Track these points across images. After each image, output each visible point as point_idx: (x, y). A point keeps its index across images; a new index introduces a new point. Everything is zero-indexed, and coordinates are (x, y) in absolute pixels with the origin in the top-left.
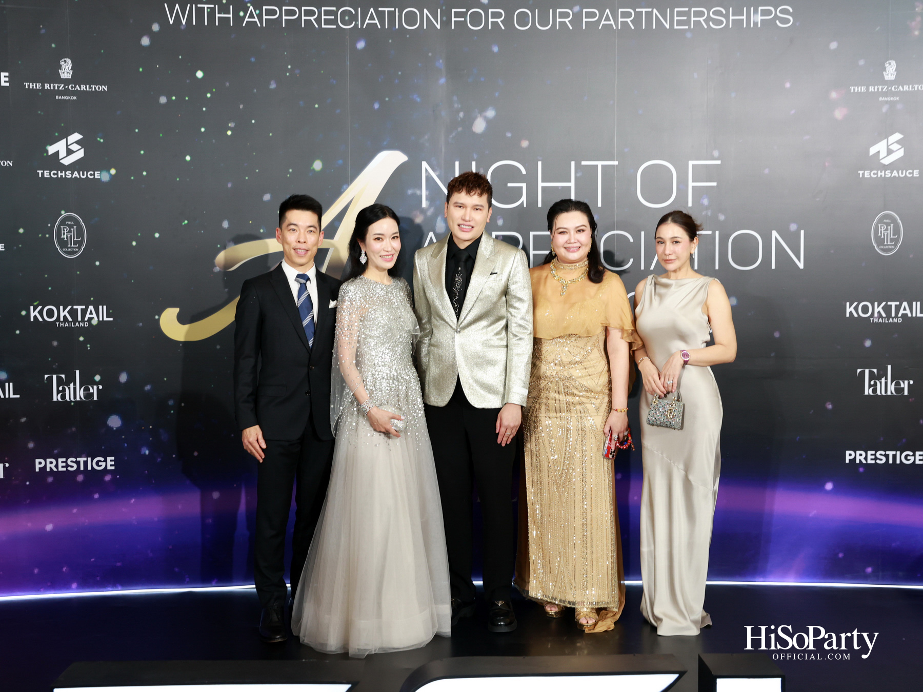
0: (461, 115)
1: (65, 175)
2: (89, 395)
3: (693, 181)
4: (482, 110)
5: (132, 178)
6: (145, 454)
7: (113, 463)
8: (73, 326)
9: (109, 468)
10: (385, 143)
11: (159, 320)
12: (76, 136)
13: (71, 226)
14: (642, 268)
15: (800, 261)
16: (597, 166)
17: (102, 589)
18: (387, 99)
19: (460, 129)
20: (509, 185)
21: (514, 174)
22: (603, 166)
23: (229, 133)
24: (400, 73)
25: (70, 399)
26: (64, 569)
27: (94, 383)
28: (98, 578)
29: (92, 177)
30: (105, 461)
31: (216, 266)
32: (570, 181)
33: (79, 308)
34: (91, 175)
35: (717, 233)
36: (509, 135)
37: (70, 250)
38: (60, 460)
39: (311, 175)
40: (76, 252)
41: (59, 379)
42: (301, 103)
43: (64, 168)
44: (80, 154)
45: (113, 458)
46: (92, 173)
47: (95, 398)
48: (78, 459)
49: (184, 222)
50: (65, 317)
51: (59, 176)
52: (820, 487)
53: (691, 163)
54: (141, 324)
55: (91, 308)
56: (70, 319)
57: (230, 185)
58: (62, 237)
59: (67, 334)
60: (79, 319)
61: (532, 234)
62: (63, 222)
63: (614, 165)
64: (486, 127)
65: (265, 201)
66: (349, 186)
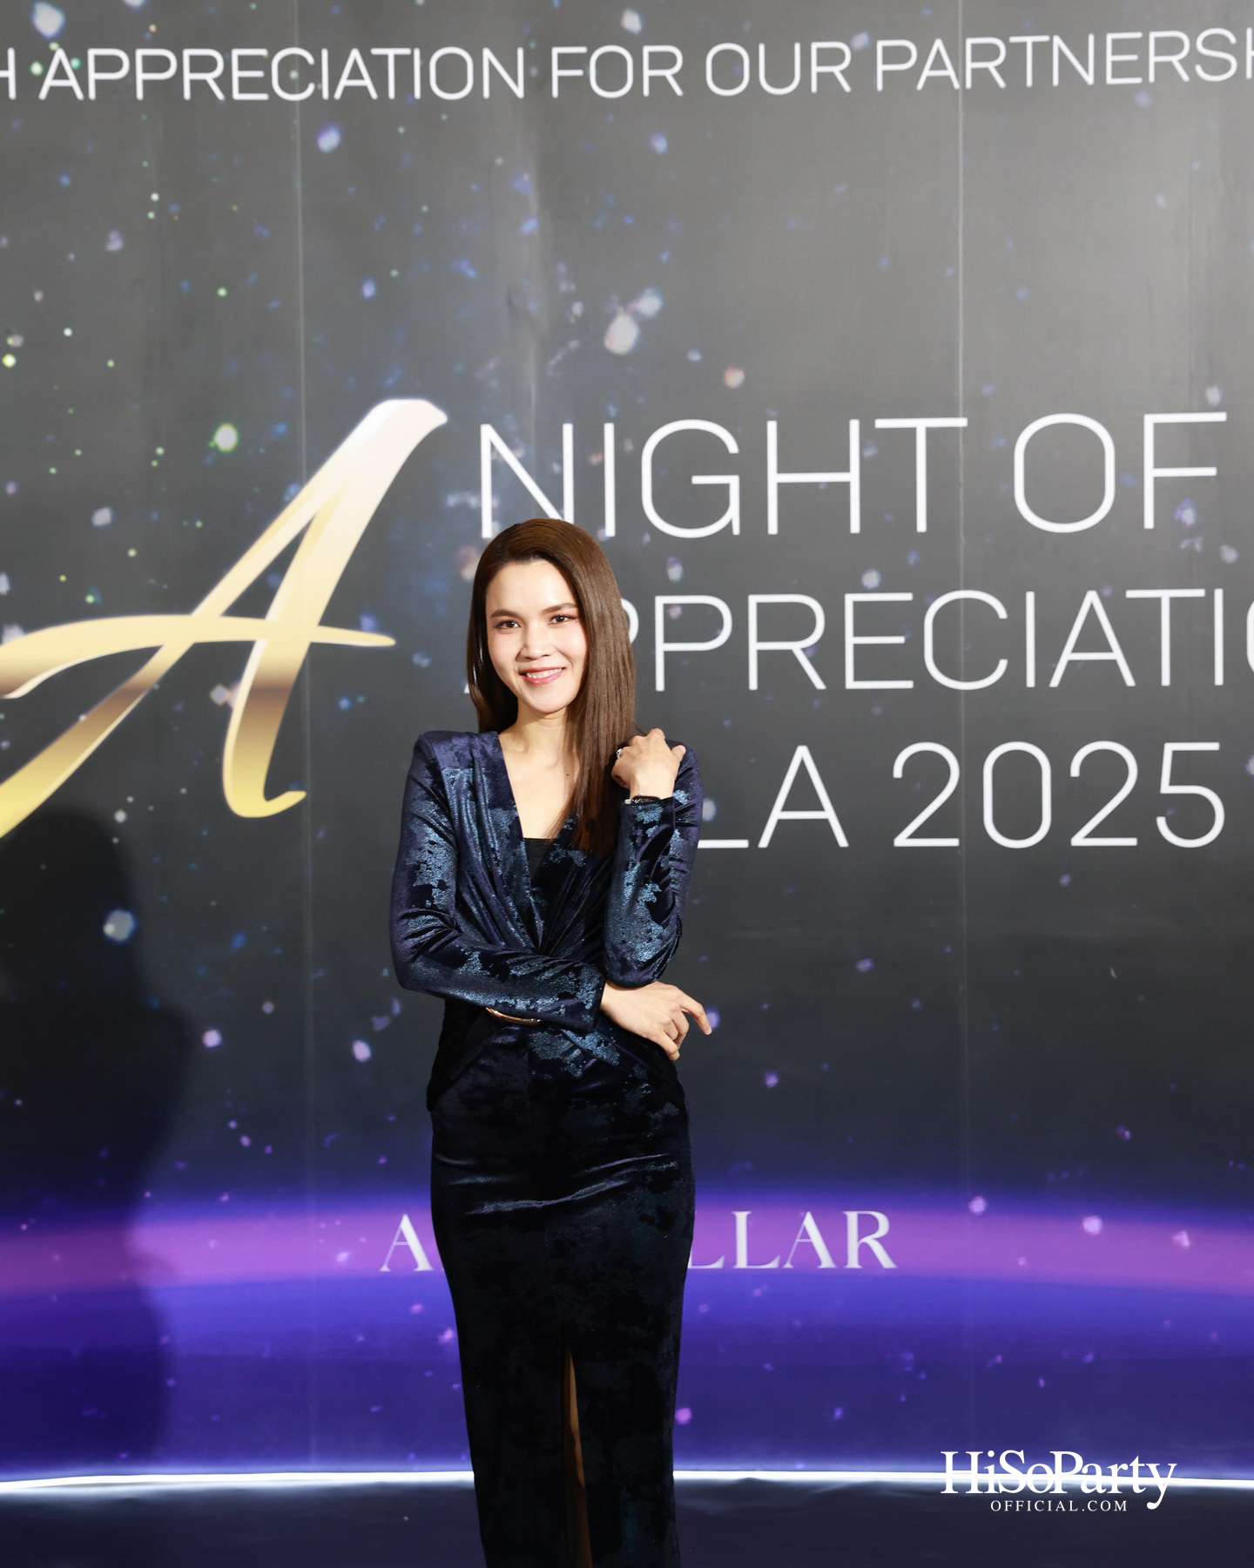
0: (577, 309)
3: (1156, 466)
4: (629, 297)
14: (1031, 682)
16: (913, 431)
18: (394, 273)
19: (574, 344)
20: (697, 480)
21: (706, 453)
22: (931, 432)
23: (9, 361)
24: (425, 209)
32: (846, 469)
35: (1218, 594)
36: (695, 357)
39: (208, 461)
42: (185, 284)
53: (1150, 420)
57: (11, 489)
61: (754, 600)
63: (958, 428)
64: (639, 338)
65: (97, 527)
66: (302, 488)
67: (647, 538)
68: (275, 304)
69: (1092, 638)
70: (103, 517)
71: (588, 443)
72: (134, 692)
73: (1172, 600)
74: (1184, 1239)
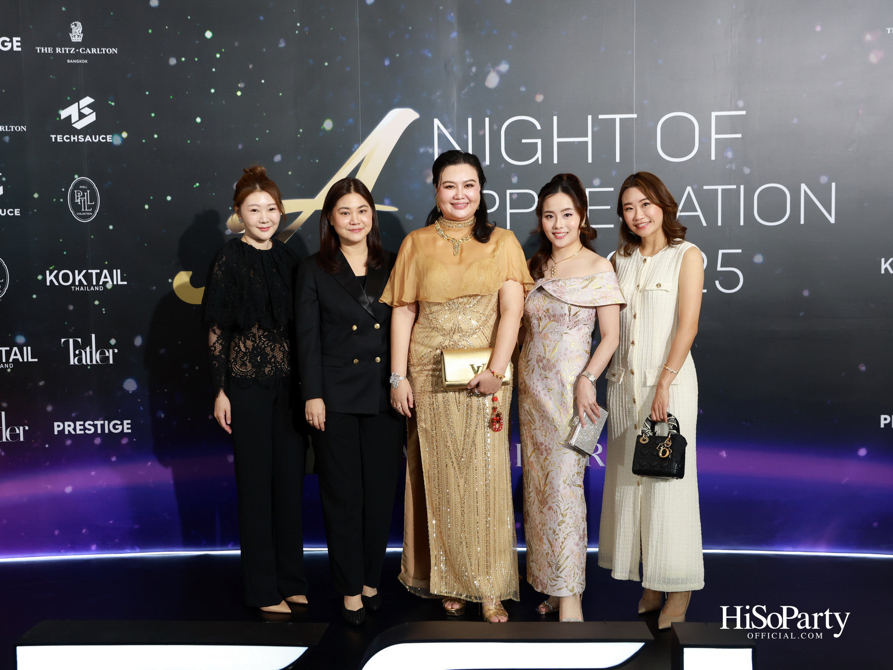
0: (474, 69)
1: (78, 139)
2: (105, 359)
3: (716, 134)
4: (496, 64)
5: (144, 141)
6: (161, 417)
7: (129, 426)
8: (88, 290)
9: (126, 431)
10: (396, 101)
11: (172, 283)
12: (88, 100)
13: (84, 191)
15: (830, 215)
16: (614, 120)
17: (120, 551)
18: (397, 55)
19: (472, 84)
20: (524, 141)
21: (526, 129)
22: (621, 119)
23: (239, 93)
24: (410, 28)
25: (86, 362)
26: (84, 531)
27: (110, 347)
28: (117, 540)
29: (105, 140)
30: (122, 424)
31: (227, 229)
32: (587, 136)
33: (94, 272)
34: (103, 139)
35: (742, 187)
36: (523, 89)
37: (84, 214)
38: (78, 423)
39: (321, 135)
40: (90, 216)
41: (75, 342)
42: (311, 61)
43: (77, 132)
44: (92, 118)
45: (129, 421)
46: (104, 136)
47: (111, 362)
48: (96, 422)
49: (195, 184)
50: (80, 281)
51: (72, 141)
52: (853, 453)
53: (714, 114)
54: (155, 287)
55: (105, 272)
56: (85, 283)
57: (240, 147)
58: (76, 201)
59: (82, 298)
60: (94, 283)
62: (76, 187)
63: (633, 118)
64: (499, 82)
65: (275, 162)
66: (360, 146)
67: (503, 166)
68: (348, 69)
69: (689, 206)
70: (278, 158)
71: (478, 126)
73: (723, 190)
74: (724, 454)
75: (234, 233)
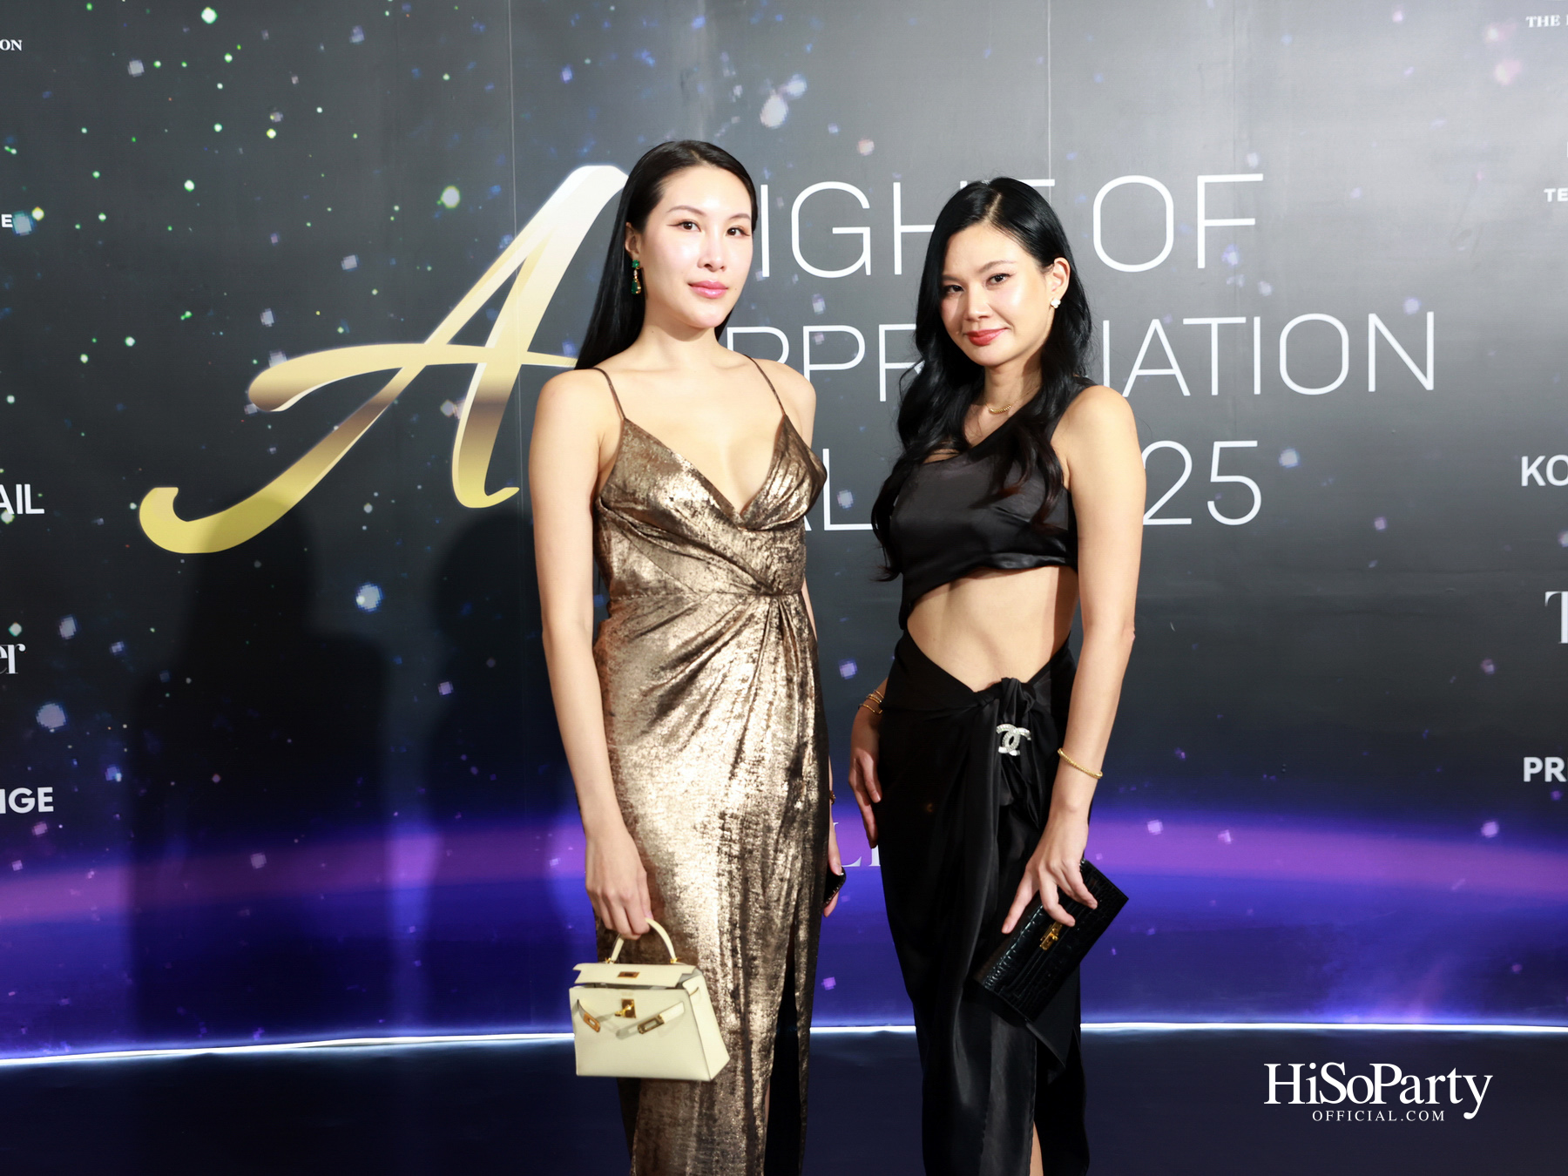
0: (738, 90)
3: (1207, 217)
4: (780, 80)
5: (78, 226)
6: (114, 780)
7: (50, 799)
9: (43, 809)
10: (585, 150)
11: (137, 511)
15: (1425, 373)
17: (31, 1053)
18: (588, 61)
19: (735, 120)
20: (836, 231)
21: (842, 208)
24: (612, 8)
27: (9, 640)
28: (24, 1031)
30: (35, 795)
31: (249, 403)
35: (1257, 321)
36: (834, 130)
39: (436, 216)
42: (415, 71)
45: (50, 789)
47: (12, 670)
49: (184, 314)
52: (1470, 831)
53: (1202, 180)
54: (102, 520)
57: (274, 239)
61: (883, 328)
63: (1048, 187)
64: (788, 114)
65: (346, 271)
66: (514, 239)
68: (489, 87)
69: (1156, 358)
70: (350, 263)
72: (379, 407)
73: (1220, 326)
74: (1227, 837)
75: (263, 410)
